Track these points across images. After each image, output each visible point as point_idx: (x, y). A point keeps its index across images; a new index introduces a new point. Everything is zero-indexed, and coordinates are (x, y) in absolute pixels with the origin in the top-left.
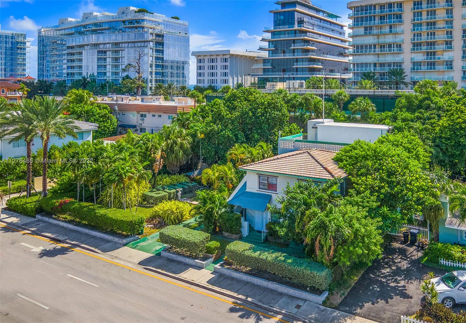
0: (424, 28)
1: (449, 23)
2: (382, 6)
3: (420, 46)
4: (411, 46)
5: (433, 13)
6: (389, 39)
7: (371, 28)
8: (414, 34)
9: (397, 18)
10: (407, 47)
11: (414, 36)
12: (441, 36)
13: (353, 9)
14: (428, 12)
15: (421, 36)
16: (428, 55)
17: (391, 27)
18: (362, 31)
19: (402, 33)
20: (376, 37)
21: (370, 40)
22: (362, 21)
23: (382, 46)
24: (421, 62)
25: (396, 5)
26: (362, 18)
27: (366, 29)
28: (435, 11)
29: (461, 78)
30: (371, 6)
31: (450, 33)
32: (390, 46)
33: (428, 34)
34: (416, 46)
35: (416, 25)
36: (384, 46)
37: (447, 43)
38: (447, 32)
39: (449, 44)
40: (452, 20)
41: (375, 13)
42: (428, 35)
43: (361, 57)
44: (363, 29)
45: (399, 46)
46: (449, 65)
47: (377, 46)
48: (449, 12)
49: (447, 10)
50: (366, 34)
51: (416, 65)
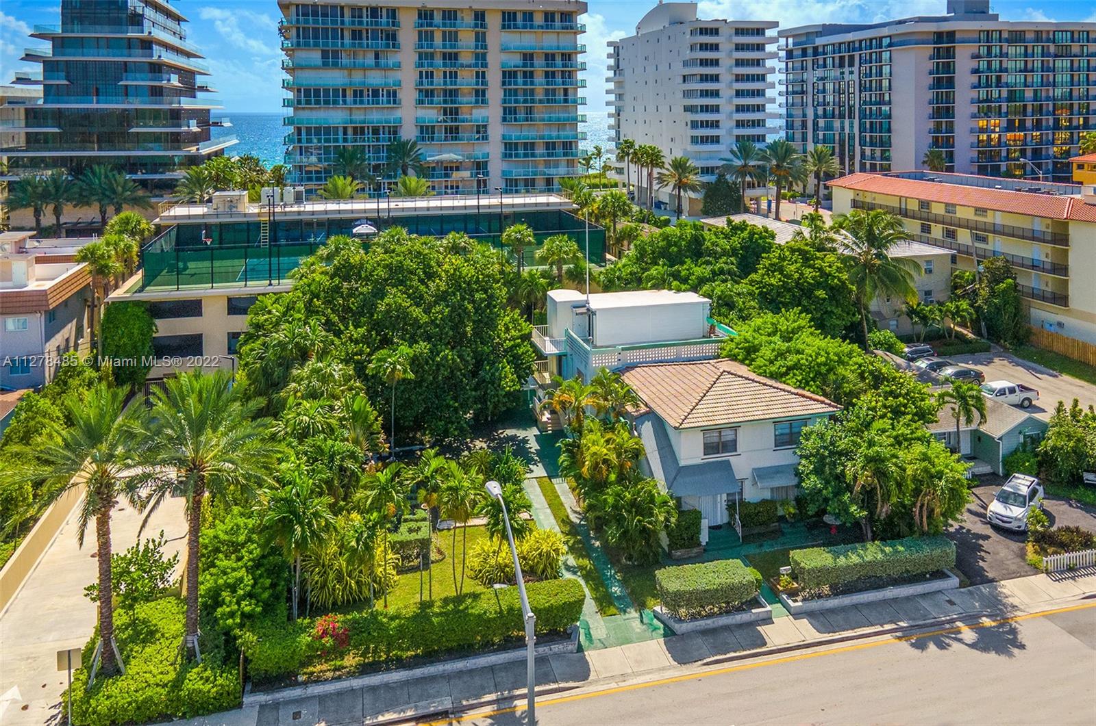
0: (438, 61)
1: (481, 58)
2: (356, 11)
3: (432, 95)
4: (415, 95)
5: (452, 37)
6: (375, 78)
7: (336, 54)
8: (421, 73)
9: (387, 39)
10: (408, 95)
11: (421, 77)
12: (466, 79)
13: (293, 9)
14: (444, 33)
15: (432, 77)
16: (445, 114)
17: (377, 57)
18: (315, 56)
19: (398, 66)
20: (346, 72)
21: (333, 78)
22: (316, 37)
23: (358, 94)
24: (433, 127)
25: (384, 12)
26: (316, 30)
27: (325, 54)
28: (456, 33)
29: (500, 156)
30: (334, 7)
31: (481, 76)
32: (376, 93)
33: (445, 73)
34: (426, 96)
35: (424, 57)
36: (361, 92)
37: (477, 91)
38: (477, 73)
39: (480, 96)
40: (485, 53)
41: (343, 23)
42: (445, 77)
43: (314, 112)
44: (319, 53)
45: (393, 95)
46: (482, 131)
47: (348, 92)
48: (481, 39)
49: (477, 34)
50: (325, 65)
51: (427, 132)
